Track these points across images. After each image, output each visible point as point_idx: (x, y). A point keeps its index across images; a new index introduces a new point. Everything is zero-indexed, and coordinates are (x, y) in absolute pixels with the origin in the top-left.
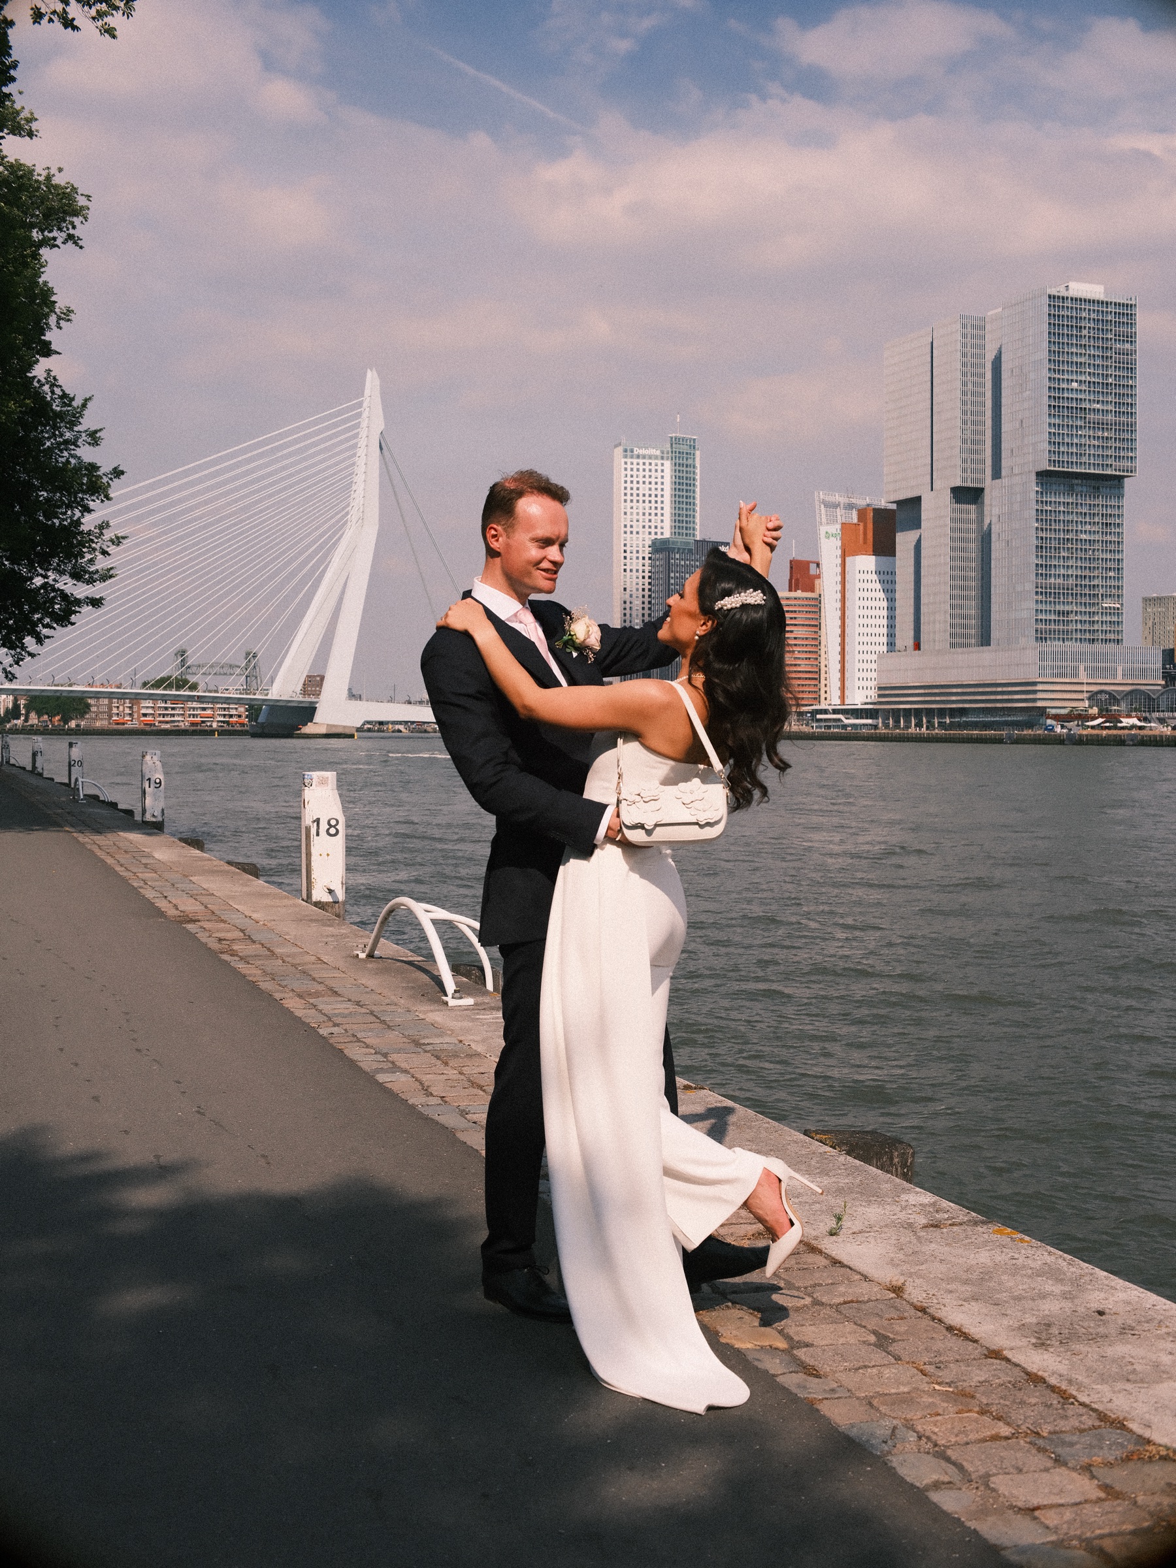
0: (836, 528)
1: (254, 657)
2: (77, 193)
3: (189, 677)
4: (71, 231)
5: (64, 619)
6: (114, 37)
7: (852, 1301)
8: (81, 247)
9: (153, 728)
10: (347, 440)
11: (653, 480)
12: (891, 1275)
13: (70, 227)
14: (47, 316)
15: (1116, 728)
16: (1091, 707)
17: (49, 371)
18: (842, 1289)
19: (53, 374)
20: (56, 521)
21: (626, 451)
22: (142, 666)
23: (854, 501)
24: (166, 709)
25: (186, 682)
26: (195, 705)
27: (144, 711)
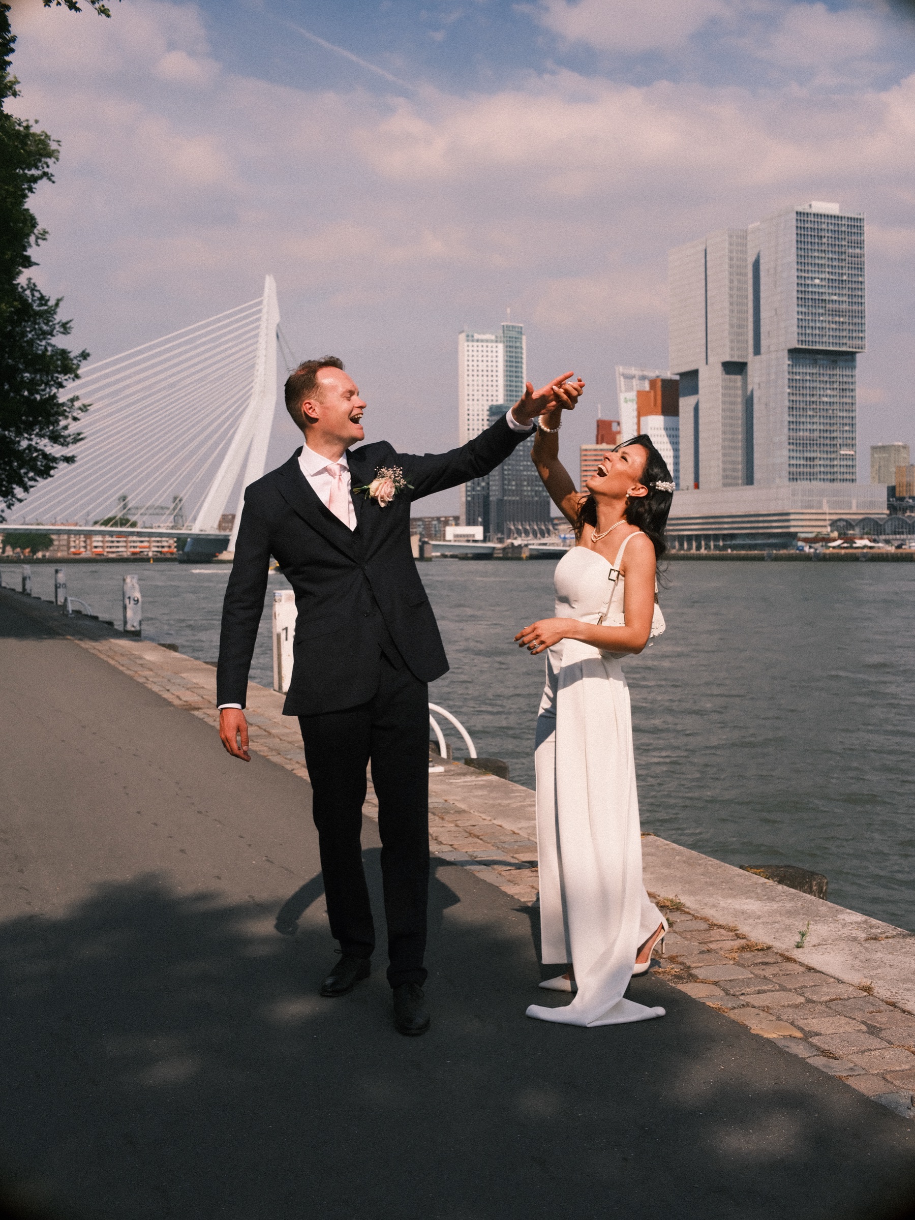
0: (633, 395)
1: (180, 500)
2: (50, 140)
3: (130, 517)
4: (46, 170)
5: (45, 472)
6: (108, 16)
7: (836, 999)
8: (54, 182)
9: (103, 557)
10: (253, 330)
11: (489, 359)
12: (856, 978)
13: (45, 166)
14: (28, 235)
15: (852, 547)
16: (832, 531)
17: (29, 279)
18: (825, 989)
19: (32, 281)
20: (38, 397)
21: (468, 336)
22: (94, 509)
23: (646, 373)
24: (112, 542)
25: (128, 521)
26: (135, 538)
27: (95, 544)
